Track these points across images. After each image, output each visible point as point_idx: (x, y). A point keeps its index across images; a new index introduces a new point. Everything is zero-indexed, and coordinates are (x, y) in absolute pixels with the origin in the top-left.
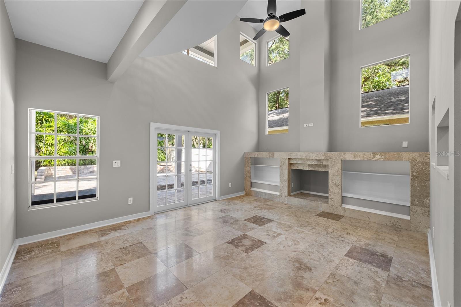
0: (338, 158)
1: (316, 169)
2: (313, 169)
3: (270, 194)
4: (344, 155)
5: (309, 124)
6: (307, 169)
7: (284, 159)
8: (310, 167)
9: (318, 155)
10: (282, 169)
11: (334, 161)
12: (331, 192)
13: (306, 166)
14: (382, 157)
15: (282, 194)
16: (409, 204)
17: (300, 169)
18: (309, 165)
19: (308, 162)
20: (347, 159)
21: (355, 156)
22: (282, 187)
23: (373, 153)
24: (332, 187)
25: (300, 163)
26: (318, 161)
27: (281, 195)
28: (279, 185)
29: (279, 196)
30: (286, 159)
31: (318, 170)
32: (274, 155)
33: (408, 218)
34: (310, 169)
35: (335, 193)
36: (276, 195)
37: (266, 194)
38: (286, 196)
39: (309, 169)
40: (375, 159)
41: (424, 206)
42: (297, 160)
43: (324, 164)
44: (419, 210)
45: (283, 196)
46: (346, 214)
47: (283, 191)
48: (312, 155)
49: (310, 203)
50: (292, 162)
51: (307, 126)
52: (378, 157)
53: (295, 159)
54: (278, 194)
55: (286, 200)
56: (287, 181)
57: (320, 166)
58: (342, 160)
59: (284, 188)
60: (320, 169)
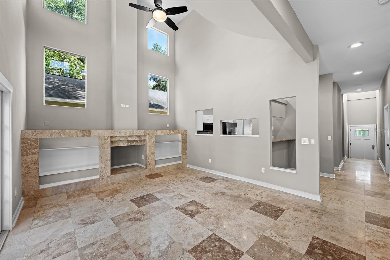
0: (153, 134)
1: (134, 144)
2: (132, 145)
3: (85, 182)
4: (156, 131)
5: (126, 105)
6: (127, 145)
7: (106, 138)
8: (129, 143)
9: (139, 132)
10: (103, 149)
11: (150, 136)
12: (149, 160)
13: (125, 143)
14: (173, 132)
15: (104, 175)
16: (180, 155)
17: (119, 146)
18: (128, 141)
19: (130, 139)
20: (158, 134)
21: (162, 132)
22: (103, 168)
23: (170, 131)
24: (150, 156)
25: (122, 140)
26: (138, 137)
27: (102, 177)
28: (98, 166)
29: (99, 179)
30: (108, 137)
31: (136, 145)
32: (91, 134)
33: (180, 162)
34: (130, 144)
35: (151, 159)
36: (95, 179)
37: (76, 184)
38: (108, 176)
39: (128, 145)
40: (171, 134)
41: (186, 155)
42: (119, 138)
43: (142, 139)
44: (185, 157)
45: (105, 178)
46: (158, 172)
47: (104, 172)
48: (136, 132)
49: (134, 173)
50: (113, 140)
51: (124, 106)
52: (172, 132)
53: (117, 136)
54: (98, 177)
55: (109, 180)
56: (110, 160)
57: (137, 141)
58: (155, 135)
59: (106, 168)
60: (137, 144)
